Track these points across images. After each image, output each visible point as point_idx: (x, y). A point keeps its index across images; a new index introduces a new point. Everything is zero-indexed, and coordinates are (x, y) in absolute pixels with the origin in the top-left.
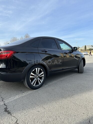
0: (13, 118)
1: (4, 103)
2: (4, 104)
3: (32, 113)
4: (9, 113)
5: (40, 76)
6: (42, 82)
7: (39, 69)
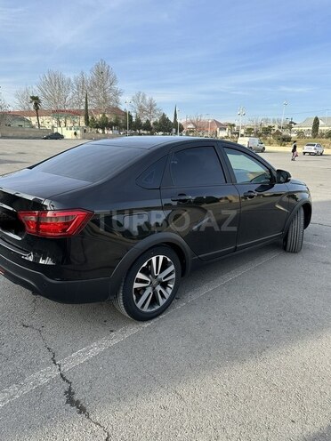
0: (96, 428)
1: (60, 370)
2: (62, 375)
3: (146, 412)
4: (82, 410)
5: (164, 278)
6: (167, 296)
7: (161, 257)
